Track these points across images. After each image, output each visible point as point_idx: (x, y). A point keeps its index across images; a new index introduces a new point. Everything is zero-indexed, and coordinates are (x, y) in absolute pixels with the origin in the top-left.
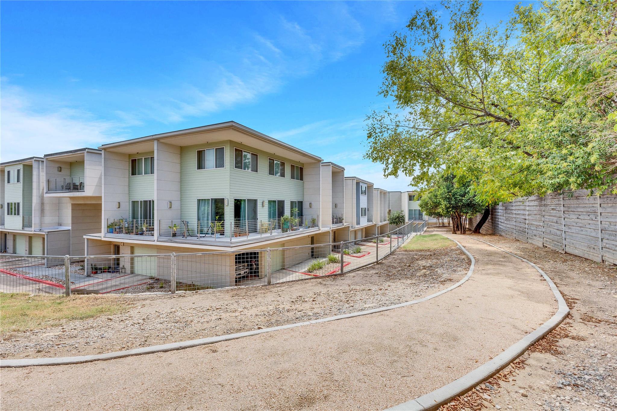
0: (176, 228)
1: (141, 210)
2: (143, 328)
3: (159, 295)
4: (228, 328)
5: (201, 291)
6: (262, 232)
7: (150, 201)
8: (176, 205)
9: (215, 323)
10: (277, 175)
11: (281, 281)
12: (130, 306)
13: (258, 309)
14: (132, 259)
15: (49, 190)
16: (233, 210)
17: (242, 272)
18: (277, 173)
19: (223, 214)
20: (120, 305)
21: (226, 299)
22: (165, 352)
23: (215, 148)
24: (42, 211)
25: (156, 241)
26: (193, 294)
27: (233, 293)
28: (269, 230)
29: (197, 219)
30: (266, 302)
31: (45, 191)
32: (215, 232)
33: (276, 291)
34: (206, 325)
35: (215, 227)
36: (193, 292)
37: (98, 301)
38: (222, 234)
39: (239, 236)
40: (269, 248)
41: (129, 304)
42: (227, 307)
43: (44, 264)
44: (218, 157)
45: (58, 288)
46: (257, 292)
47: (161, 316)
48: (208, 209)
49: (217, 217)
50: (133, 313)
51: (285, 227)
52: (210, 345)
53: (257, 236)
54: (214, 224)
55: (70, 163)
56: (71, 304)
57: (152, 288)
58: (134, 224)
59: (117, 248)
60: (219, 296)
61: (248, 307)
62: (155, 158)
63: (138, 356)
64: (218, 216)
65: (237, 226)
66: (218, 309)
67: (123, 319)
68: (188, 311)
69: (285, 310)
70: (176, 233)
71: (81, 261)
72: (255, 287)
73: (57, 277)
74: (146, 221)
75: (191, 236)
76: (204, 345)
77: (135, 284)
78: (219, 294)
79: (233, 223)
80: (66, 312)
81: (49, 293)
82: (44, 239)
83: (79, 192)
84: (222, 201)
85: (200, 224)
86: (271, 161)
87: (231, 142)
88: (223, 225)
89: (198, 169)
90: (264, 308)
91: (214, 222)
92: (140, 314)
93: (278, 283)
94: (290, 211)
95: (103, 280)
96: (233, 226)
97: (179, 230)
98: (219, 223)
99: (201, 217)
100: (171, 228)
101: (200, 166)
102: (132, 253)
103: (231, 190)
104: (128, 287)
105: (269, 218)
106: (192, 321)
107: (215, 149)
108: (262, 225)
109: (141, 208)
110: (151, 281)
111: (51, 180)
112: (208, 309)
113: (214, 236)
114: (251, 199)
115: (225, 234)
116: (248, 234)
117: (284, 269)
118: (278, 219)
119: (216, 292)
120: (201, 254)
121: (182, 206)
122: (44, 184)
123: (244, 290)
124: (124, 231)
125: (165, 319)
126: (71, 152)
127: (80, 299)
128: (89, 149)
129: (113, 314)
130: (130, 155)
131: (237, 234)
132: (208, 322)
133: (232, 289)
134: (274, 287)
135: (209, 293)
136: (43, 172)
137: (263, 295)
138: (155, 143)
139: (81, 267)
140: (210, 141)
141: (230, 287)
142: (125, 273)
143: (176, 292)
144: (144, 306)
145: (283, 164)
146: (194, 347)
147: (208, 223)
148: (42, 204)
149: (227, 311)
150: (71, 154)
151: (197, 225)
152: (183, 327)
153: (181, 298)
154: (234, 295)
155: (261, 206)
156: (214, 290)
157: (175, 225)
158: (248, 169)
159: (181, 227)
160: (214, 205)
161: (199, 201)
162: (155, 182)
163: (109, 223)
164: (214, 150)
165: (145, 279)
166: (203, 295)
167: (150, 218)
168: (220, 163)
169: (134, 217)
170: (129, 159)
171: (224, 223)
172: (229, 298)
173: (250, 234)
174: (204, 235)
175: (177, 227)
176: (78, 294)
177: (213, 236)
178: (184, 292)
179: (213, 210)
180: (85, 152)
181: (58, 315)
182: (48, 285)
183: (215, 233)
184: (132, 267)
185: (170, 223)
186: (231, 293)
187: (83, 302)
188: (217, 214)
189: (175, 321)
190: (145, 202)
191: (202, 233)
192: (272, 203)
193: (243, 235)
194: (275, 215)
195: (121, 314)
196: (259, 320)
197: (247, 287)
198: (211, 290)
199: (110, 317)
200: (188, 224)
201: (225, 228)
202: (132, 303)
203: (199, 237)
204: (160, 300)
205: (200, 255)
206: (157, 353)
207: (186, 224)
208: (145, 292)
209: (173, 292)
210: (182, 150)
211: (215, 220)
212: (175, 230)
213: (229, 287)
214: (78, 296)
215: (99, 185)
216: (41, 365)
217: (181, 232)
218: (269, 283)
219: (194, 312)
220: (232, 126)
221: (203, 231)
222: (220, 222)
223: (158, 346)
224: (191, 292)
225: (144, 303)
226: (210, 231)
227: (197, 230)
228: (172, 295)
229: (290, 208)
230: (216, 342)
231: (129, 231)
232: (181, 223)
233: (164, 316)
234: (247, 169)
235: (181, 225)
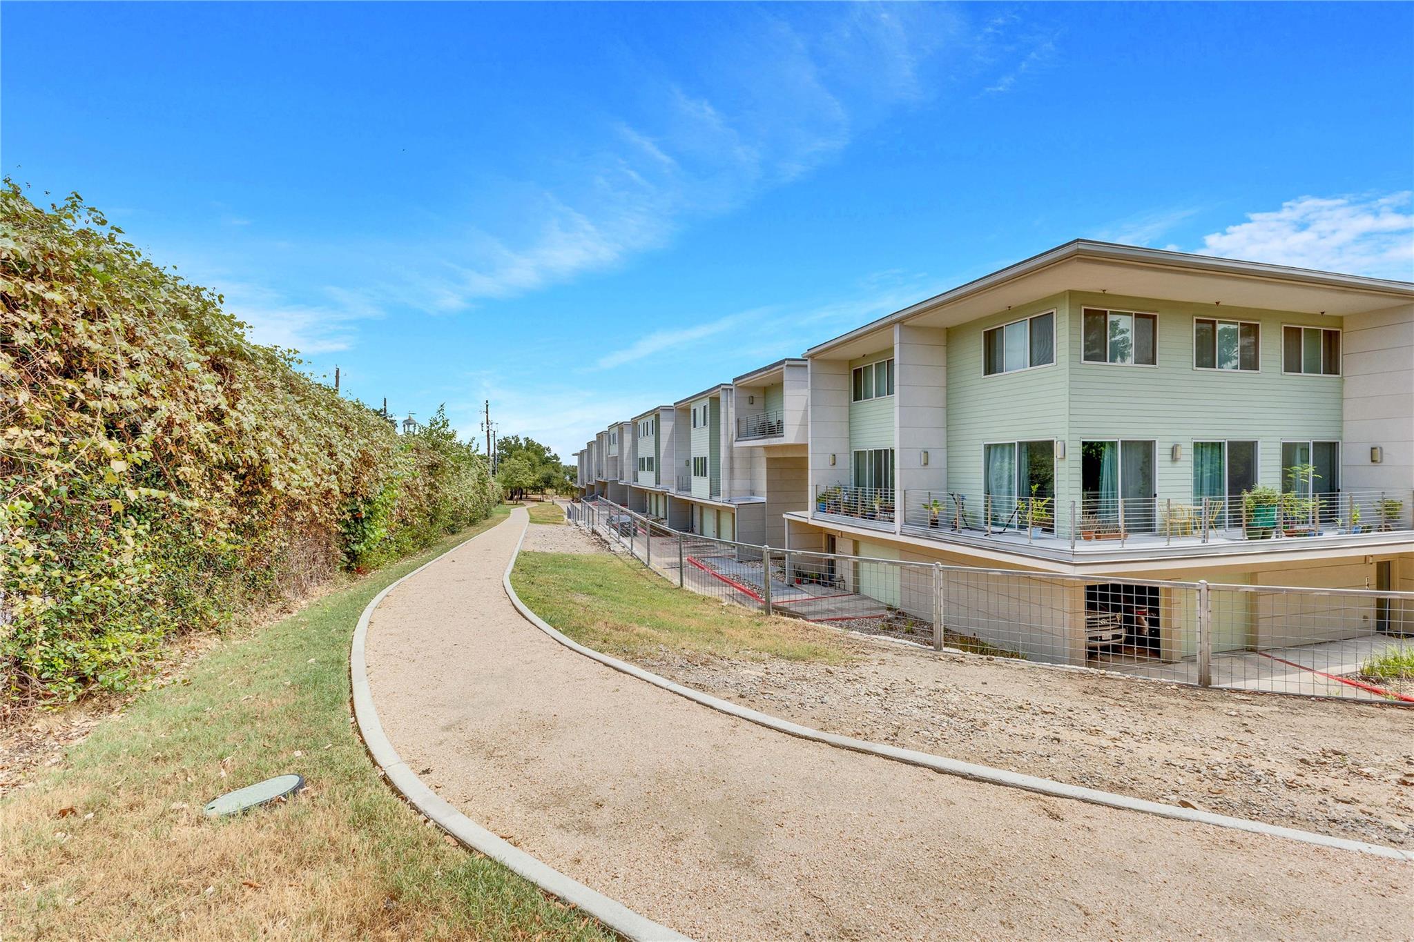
0: (939, 509)
1: (870, 470)
2: (886, 706)
3: (912, 648)
4: (1083, 771)
5: (1000, 660)
6: (1172, 534)
7: (886, 451)
8: (938, 459)
9: (1044, 746)
10: (1225, 366)
11: (1251, 685)
12: (859, 656)
13: (1172, 748)
14: (856, 565)
15: (740, 436)
16: (1080, 471)
17: (1107, 635)
18: (1225, 359)
19: (1051, 479)
20: (844, 650)
21: (1067, 694)
22: (939, 772)
23: (1028, 318)
24: (732, 469)
25: (898, 533)
26: (981, 661)
27: (1086, 683)
28: (1195, 528)
29: (983, 491)
30: (1197, 737)
31: (734, 439)
32: (1030, 523)
33: (1234, 713)
34: (1021, 745)
35: (1030, 511)
36: (982, 656)
37: (810, 633)
38: (1048, 528)
39: (1097, 538)
40: (1202, 581)
41: (858, 652)
42: (1070, 714)
43: (734, 556)
44: (1035, 340)
45: (751, 598)
46: (1164, 699)
47: (918, 692)
48: (1012, 469)
49: (1035, 488)
50: (866, 670)
51: (1259, 522)
52: (1041, 796)
53: (1159, 544)
54: (1028, 504)
55: (765, 388)
56: (773, 629)
57: (891, 629)
58: (859, 497)
59: (831, 541)
60: (1048, 684)
61: (1135, 732)
62: (897, 362)
63: (887, 761)
64: (1037, 486)
65: (1090, 513)
66: (1046, 713)
67: (851, 678)
68: (973, 697)
69: (1278, 779)
70: (937, 521)
71: (780, 559)
72: (1155, 683)
73: (750, 580)
74: (879, 492)
75: (971, 529)
76: (1027, 790)
77: (860, 614)
78: (1043, 677)
79: (1079, 505)
80: (768, 642)
81: (740, 603)
82: (734, 514)
83: (776, 437)
84: (1046, 448)
85: (992, 502)
86: (1205, 326)
87: (1073, 296)
88: (1050, 508)
89: (985, 375)
90: (1197, 753)
91: (1028, 500)
92: (877, 676)
93: (1238, 691)
94: (1279, 475)
95: (811, 597)
96: (1079, 510)
97: (944, 514)
98: (1039, 502)
99: (994, 486)
100: (927, 508)
101: (992, 366)
102: (856, 553)
103: (1073, 418)
104: (851, 619)
105: (1196, 494)
106: (985, 724)
107: (1028, 321)
108: (1171, 513)
109: (870, 464)
110: (890, 615)
111: (741, 418)
112: (1021, 707)
113: (1028, 533)
114: (1133, 442)
115: (1055, 529)
116: (1126, 536)
117: (1253, 650)
118: (1230, 499)
119: (1038, 671)
120: (999, 574)
121: (950, 460)
122: (733, 427)
123: (1121, 683)
124: (842, 510)
125: (925, 702)
126: (765, 369)
127: (784, 623)
128: (789, 360)
129: (832, 663)
130: (851, 362)
131: (1086, 534)
132: (1025, 738)
133: (1083, 674)
134: (1223, 699)
135: (1019, 669)
136: (732, 406)
137: (1182, 712)
138: (897, 328)
139: (780, 569)
140: (1014, 304)
141: (1077, 667)
142: (844, 590)
143: (945, 649)
144: (882, 662)
145: (1251, 330)
146: (1001, 787)
147: (1011, 500)
148: (731, 458)
149: (1073, 725)
150: (765, 372)
151: (983, 504)
152: (966, 730)
153: (954, 665)
154: (1088, 691)
155: (1169, 458)
156: (1033, 664)
157: (936, 501)
158: (1123, 360)
159: (947, 506)
160: (1025, 459)
161: (988, 448)
162: (897, 410)
163: (820, 494)
164: (1026, 325)
165: (879, 608)
166: (1006, 670)
167: (886, 486)
168: (1041, 353)
169: (858, 484)
170: (850, 369)
171: (1053, 502)
172: (1076, 694)
173: (1131, 536)
174: (1001, 529)
175: (940, 507)
176: (782, 614)
177: (1023, 532)
178: (961, 652)
179: (1025, 470)
180: (784, 366)
181: (758, 643)
182: (739, 591)
183: (1030, 525)
184: (856, 581)
185: (926, 497)
186: (1080, 683)
187: (788, 630)
188: (1033, 479)
189: (946, 711)
190: (878, 452)
191: (996, 525)
192: (1208, 453)
193: (1108, 538)
194: (1220, 485)
195: (846, 666)
196: (1181, 780)
197: (1128, 676)
198: (1024, 663)
199: (830, 668)
200: (964, 502)
201: (1055, 514)
202: (862, 650)
203: (989, 533)
204: (912, 658)
205: (998, 576)
206: (922, 769)
207: (960, 501)
208: (879, 633)
209: (938, 648)
210: (951, 336)
211: (1025, 494)
212: (936, 512)
213: (1074, 667)
214: (781, 617)
215: (804, 425)
216: (748, 720)
217: (947, 518)
218: (1205, 683)
219: (987, 704)
220: (1078, 252)
221: (998, 520)
222: (1042, 501)
223: (920, 753)
224: (976, 656)
225: (884, 656)
226: (1015, 521)
227: (983, 516)
228: (936, 653)
229: (1279, 463)
230: (1057, 796)
231: (850, 512)
232: (948, 499)
233: (924, 693)
234: (1119, 359)
235: (948, 502)
